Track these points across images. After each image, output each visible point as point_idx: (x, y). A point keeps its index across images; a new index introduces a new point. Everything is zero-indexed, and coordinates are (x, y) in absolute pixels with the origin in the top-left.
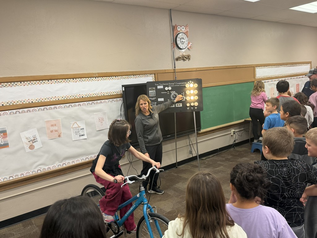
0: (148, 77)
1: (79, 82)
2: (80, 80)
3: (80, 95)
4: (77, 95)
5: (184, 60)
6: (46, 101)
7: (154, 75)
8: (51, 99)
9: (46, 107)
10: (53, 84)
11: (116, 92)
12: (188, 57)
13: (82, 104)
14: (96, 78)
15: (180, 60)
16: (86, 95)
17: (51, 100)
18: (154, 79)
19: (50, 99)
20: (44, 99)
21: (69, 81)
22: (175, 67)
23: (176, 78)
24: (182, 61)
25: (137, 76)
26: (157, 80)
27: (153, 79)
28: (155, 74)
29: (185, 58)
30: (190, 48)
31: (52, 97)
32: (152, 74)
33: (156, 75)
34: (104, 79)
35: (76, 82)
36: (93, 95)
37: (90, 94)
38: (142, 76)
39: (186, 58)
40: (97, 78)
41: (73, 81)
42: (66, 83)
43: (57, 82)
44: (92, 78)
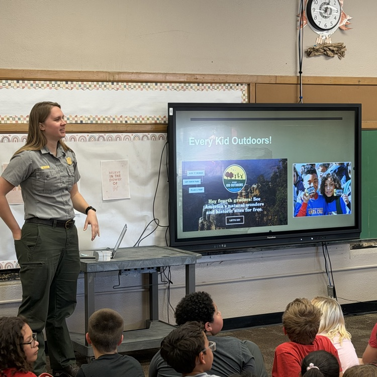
0: (231, 90)
1: (77, 89)
2: (80, 86)
3: (76, 116)
4: (71, 116)
5: (327, 56)
6: (8, 122)
7: (246, 87)
8: (19, 119)
9: (7, 135)
10: (26, 88)
11: (153, 119)
12: (338, 51)
13: (77, 138)
14: (113, 84)
15: (315, 55)
16: (89, 119)
17: (19, 122)
18: (246, 95)
19: (17, 119)
20: (5, 119)
21: (59, 86)
22: (300, 72)
23: (301, 98)
24: (322, 58)
25: (205, 85)
26: (253, 101)
27: (244, 95)
28: (249, 85)
29: (329, 53)
30: (344, 28)
31: (22, 116)
32: (242, 85)
33: (251, 86)
34: (130, 87)
35: (72, 88)
36: (104, 119)
37: (96, 116)
38: (218, 88)
39: (333, 51)
40: (115, 83)
41: (67, 86)
42: (51, 88)
43: (34, 85)
44: (105, 83)
